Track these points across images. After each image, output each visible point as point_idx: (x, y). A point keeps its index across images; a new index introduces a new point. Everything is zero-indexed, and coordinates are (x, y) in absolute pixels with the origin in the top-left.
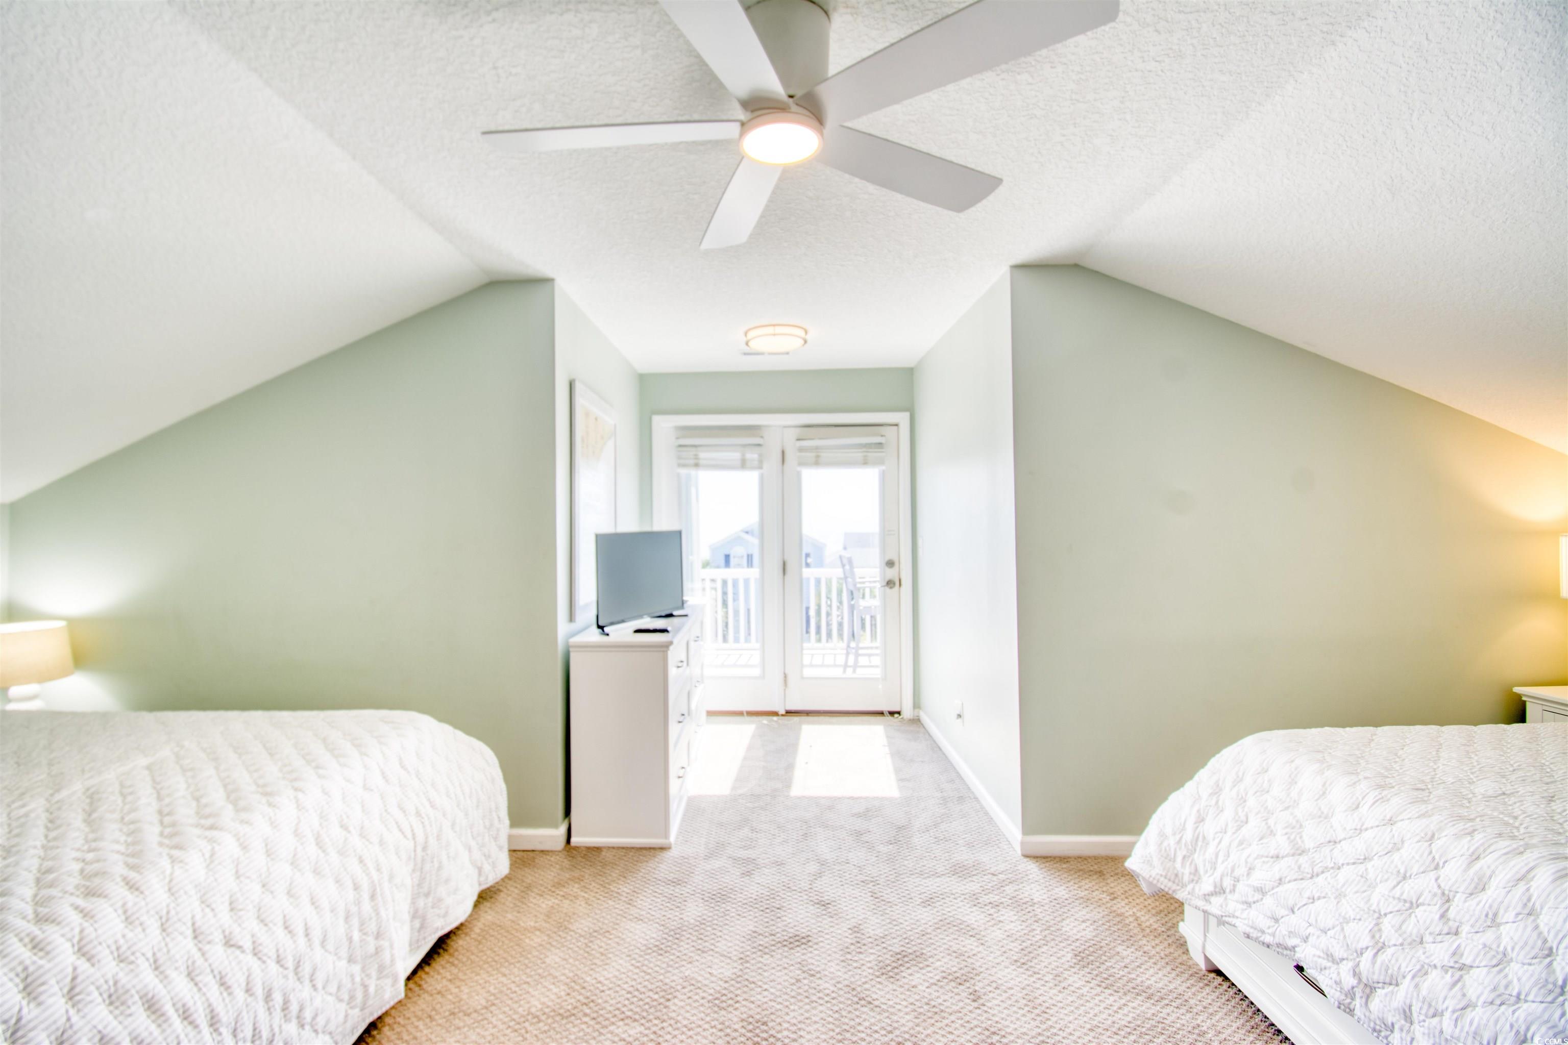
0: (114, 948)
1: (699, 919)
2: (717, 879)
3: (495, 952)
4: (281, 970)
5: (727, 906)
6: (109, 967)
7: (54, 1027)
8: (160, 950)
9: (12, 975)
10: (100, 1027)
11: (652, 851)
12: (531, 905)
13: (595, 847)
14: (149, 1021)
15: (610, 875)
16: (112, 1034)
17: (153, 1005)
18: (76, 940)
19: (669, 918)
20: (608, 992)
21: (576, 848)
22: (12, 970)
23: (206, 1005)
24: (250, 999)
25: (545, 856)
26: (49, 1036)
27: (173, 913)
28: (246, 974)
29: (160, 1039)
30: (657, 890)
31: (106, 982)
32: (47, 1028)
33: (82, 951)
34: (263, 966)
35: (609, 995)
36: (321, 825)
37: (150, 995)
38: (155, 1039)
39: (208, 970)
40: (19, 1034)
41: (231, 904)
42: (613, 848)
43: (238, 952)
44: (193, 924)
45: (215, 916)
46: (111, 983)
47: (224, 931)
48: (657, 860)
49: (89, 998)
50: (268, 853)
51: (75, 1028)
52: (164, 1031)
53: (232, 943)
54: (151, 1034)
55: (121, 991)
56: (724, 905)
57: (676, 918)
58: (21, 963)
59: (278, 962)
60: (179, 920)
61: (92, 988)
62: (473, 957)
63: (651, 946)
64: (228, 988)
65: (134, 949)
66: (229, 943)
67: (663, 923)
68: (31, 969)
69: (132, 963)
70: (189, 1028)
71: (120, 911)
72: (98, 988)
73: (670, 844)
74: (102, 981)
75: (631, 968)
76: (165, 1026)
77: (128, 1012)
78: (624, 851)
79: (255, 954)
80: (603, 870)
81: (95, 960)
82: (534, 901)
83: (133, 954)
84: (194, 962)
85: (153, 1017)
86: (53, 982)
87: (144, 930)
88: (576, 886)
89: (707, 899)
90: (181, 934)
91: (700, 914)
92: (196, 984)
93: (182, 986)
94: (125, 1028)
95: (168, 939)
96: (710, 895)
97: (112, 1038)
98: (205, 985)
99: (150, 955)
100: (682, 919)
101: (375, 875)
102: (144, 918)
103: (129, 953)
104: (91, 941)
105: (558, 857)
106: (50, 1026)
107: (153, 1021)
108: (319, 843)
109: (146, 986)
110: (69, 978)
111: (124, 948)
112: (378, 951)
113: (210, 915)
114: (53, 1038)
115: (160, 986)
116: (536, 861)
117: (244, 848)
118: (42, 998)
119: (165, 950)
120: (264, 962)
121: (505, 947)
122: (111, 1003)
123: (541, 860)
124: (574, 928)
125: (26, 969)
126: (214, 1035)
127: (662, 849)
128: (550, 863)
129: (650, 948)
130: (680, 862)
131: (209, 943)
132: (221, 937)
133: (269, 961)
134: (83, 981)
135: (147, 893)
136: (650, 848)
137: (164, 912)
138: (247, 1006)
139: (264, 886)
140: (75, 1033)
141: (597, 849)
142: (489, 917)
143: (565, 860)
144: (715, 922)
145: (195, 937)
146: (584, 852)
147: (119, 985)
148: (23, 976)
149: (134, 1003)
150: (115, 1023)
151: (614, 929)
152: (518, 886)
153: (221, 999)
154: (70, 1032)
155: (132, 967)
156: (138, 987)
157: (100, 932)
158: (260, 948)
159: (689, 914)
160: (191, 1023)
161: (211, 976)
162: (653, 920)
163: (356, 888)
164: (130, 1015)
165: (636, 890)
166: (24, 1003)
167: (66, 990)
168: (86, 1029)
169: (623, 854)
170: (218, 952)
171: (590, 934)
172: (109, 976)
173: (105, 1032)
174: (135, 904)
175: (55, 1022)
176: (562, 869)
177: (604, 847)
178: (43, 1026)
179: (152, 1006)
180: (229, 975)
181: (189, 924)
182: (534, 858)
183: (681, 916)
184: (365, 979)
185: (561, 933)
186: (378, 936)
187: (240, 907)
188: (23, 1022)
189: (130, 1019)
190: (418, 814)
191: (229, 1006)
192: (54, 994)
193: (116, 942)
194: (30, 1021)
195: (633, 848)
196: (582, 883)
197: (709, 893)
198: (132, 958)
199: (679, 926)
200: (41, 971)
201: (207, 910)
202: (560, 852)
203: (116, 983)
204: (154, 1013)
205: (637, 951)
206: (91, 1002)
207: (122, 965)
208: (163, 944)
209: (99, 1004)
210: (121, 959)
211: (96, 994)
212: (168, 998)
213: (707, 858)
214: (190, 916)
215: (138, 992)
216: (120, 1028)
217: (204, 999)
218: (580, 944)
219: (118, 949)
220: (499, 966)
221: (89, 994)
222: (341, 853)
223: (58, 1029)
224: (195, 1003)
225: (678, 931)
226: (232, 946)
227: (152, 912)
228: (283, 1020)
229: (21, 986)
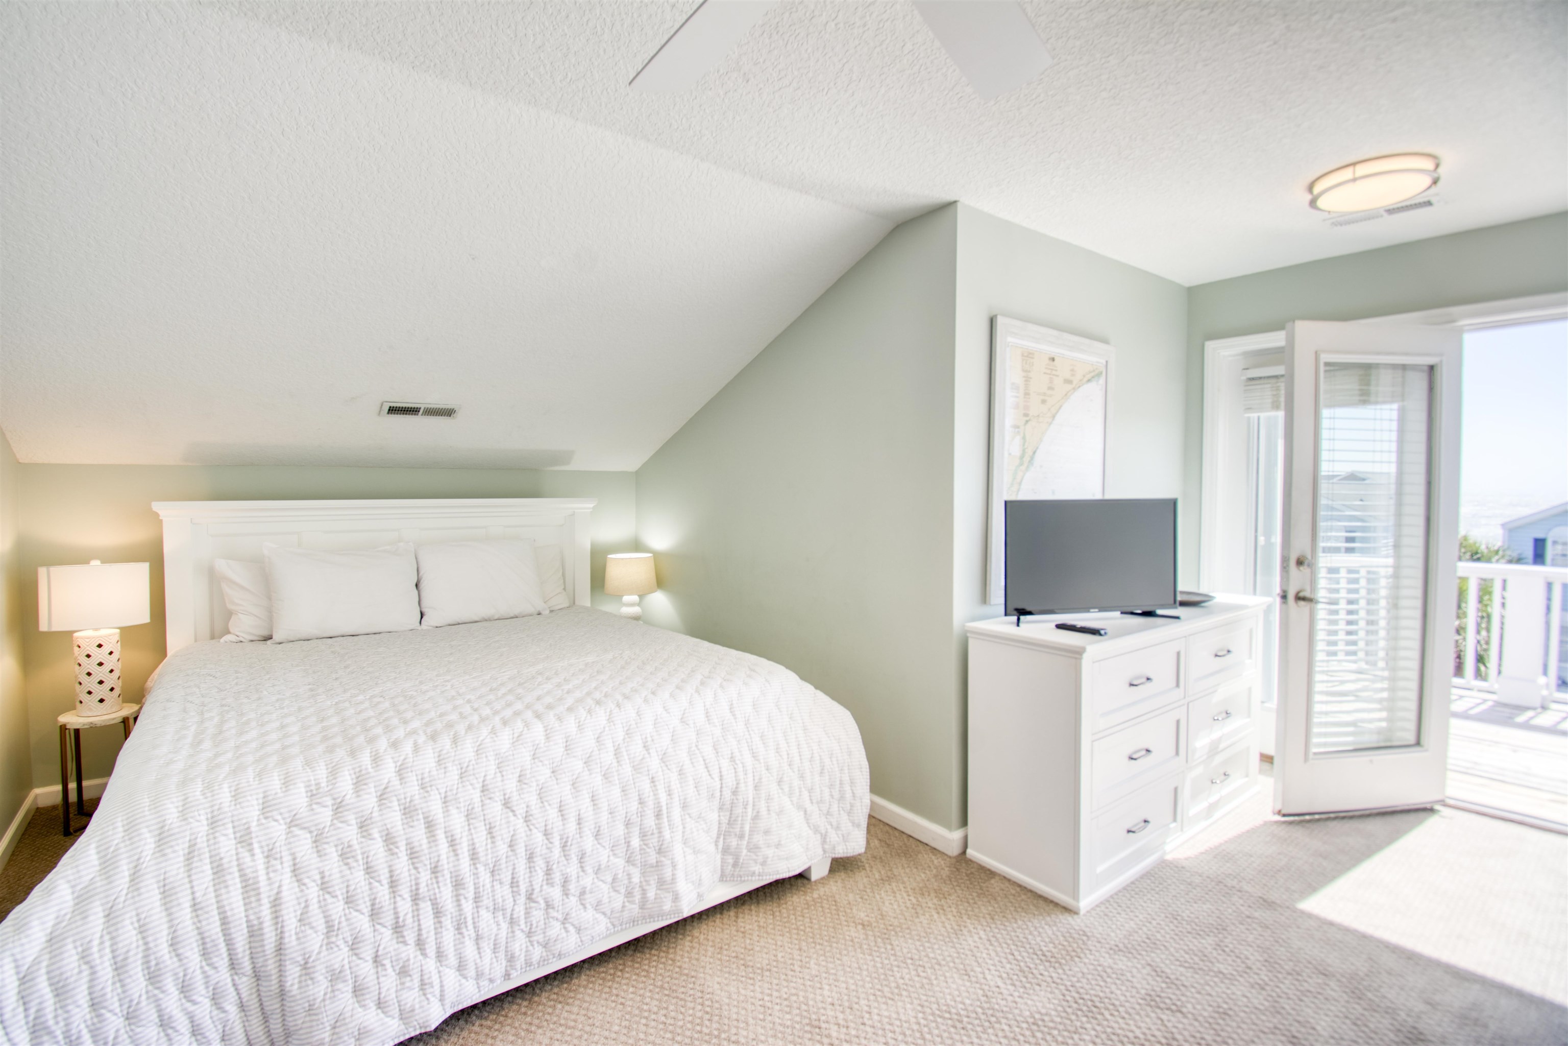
0: (420, 777)
1: (1037, 1016)
2: (1105, 981)
3: (811, 923)
4: (546, 841)
5: (1089, 1022)
6: (413, 789)
7: (360, 814)
8: (451, 790)
9: (352, 772)
10: (389, 826)
11: (1051, 906)
12: (878, 897)
13: (989, 870)
14: (424, 836)
15: (979, 908)
16: (394, 835)
17: (432, 826)
18: (399, 764)
19: (1001, 993)
20: (868, 1029)
21: (969, 862)
22: (353, 769)
23: (471, 842)
24: (510, 853)
25: (931, 855)
26: (356, 818)
27: (471, 767)
28: (512, 833)
29: (426, 851)
30: (1016, 953)
31: (405, 798)
32: (356, 813)
33: (401, 772)
34: (529, 833)
35: (867, 1032)
36: (624, 739)
37: (430, 819)
38: (422, 850)
39: (482, 818)
40: (340, 810)
41: (520, 776)
42: (1009, 880)
43: (511, 814)
44: (484, 781)
45: (502, 781)
46: (408, 800)
47: (505, 795)
48: (1048, 919)
49: (389, 805)
50: (567, 748)
51: (373, 820)
52: (430, 847)
53: (509, 805)
54: (421, 845)
55: (412, 808)
56: (1084, 1019)
57: (1010, 998)
58: (360, 766)
59: (545, 835)
60: (474, 774)
61: (394, 799)
62: (792, 917)
63: (953, 1011)
64: (493, 837)
65: (433, 783)
66: (507, 804)
67: (990, 994)
68: (363, 772)
69: (427, 792)
70: (452, 854)
71: (436, 755)
72: (398, 800)
73: (1079, 909)
74: (402, 796)
75: (913, 1020)
76: (432, 844)
77: (412, 824)
78: (1018, 889)
79: (526, 821)
80: (977, 899)
81: (403, 781)
82: (883, 894)
83: (431, 786)
84: (473, 808)
85: (428, 835)
86: (372, 785)
87: (445, 773)
88: (935, 901)
89: (1069, 998)
90: (471, 784)
91: (1043, 1011)
92: (469, 825)
93: (457, 821)
94: (405, 834)
95: (460, 785)
96: (1076, 996)
97: (394, 837)
98: (475, 828)
99: (443, 791)
100: (1016, 1003)
101: (663, 798)
102: (449, 765)
103: (428, 785)
104: (407, 768)
105: (942, 862)
106: (358, 812)
107: (427, 838)
108: (617, 753)
109: (429, 811)
110: (383, 787)
111: (427, 780)
112: (658, 865)
113: (499, 779)
114: (359, 820)
115: (441, 815)
116: (920, 856)
117: (548, 737)
118: (361, 793)
119: (455, 792)
120: (530, 830)
121: (823, 923)
122: (404, 814)
123: (925, 857)
124: (895, 943)
125: (360, 771)
126: (472, 867)
127: (1066, 910)
128: (931, 865)
129: (950, 1013)
130: (1076, 936)
131: (490, 798)
132: (502, 798)
133: (535, 831)
134: (390, 792)
135: (459, 748)
136: (1052, 902)
137: (466, 765)
138: (507, 857)
139: (553, 772)
140: (372, 823)
141: (991, 874)
142: (834, 888)
143: (947, 869)
144: (1055, 1032)
145: (483, 791)
146: (973, 870)
147: (412, 804)
148: (358, 775)
149: (418, 820)
150: (400, 828)
151: (932, 967)
152: (883, 872)
153: (484, 843)
154: (369, 822)
155: (426, 794)
156: (424, 810)
157: (415, 763)
158: (531, 818)
159: (1029, 1002)
160: (454, 851)
161: (483, 823)
162: (981, 984)
163: (641, 802)
164: (412, 827)
165: (993, 939)
166: (351, 792)
167: (379, 794)
168: (379, 824)
169: (1013, 892)
170: (496, 808)
171: (905, 958)
172: (409, 795)
173: (391, 831)
174: (448, 753)
175: (362, 811)
176: (936, 876)
177: (999, 875)
178: (354, 811)
179: (430, 826)
180: (497, 828)
181: (481, 780)
182: (919, 852)
183: (1018, 1000)
184: (644, 883)
185: (879, 940)
186: (660, 851)
187: (526, 781)
188: (344, 803)
189: (411, 829)
190: (732, 759)
191: (490, 851)
192: (369, 793)
193: (422, 774)
194: (348, 805)
195: (1031, 891)
196: (943, 902)
197: (1078, 993)
198: (429, 789)
199: (1005, 1009)
200: (368, 776)
201: (499, 775)
202: (950, 857)
203: (411, 801)
204: (430, 832)
205: (935, 1006)
206: (390, 807)
207: (421, 791)
208: (455, 787)
209: (395, 811)
210: (423, 787)
211: (396, 803)
212: (443, 825)
213: (1116, 950)
214: (483, 774)
215: (423, 813)
216: (402, 832)
217: (470, 837)
218: (886, 962)
219: (422, 779)
220: (803, 938)
221: (390, 802)
222: (636, 768)
223: (362, 816)
224: (461, 838)
225: (999, 1014)
226: (508, 808)
227: (457, 762)
228: (545, 882)
229: (355, 781)
